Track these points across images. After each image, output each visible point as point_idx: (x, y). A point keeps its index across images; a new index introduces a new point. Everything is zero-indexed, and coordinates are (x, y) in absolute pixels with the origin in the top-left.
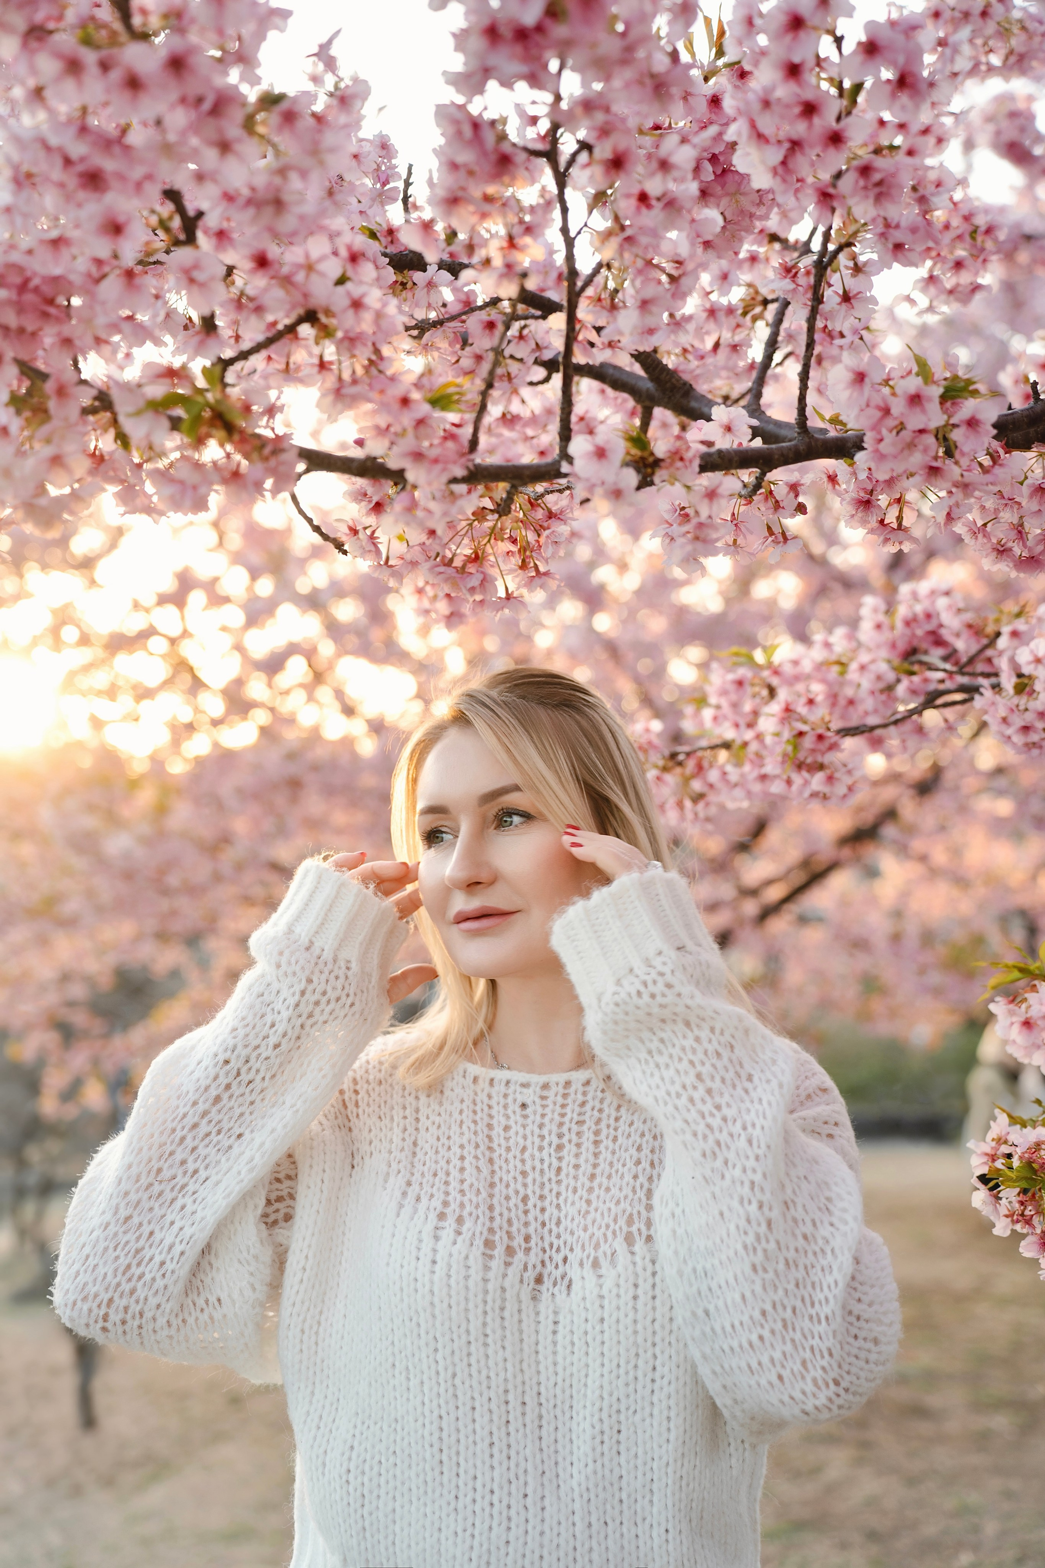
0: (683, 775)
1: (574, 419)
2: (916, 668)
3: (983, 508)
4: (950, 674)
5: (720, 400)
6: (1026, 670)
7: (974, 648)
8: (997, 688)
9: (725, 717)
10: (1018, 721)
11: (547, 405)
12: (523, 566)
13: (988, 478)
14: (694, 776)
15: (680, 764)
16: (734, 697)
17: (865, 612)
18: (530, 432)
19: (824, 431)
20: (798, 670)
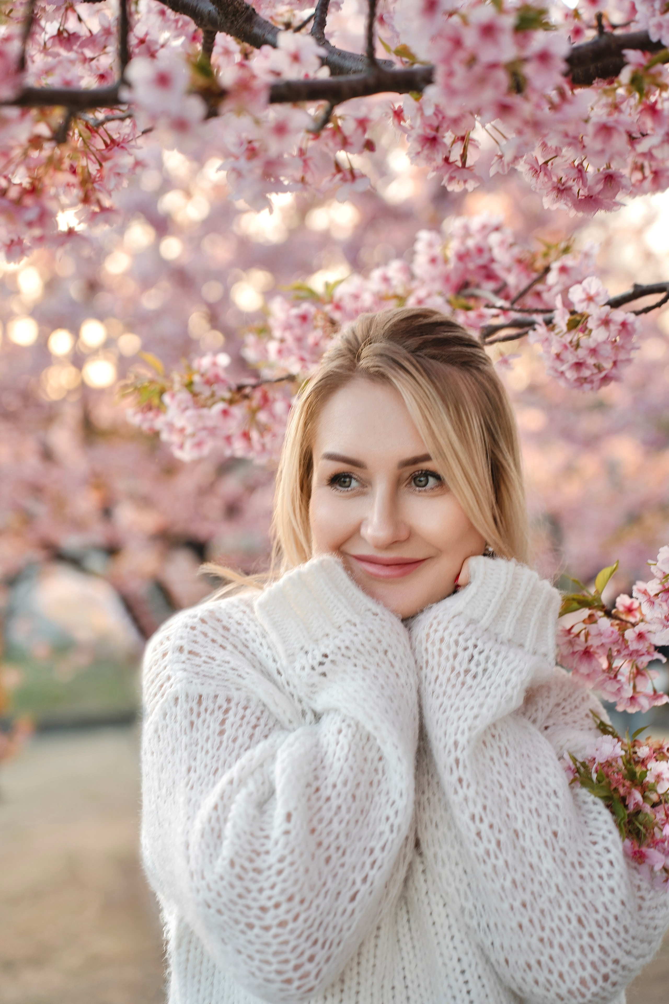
0: (250, 407)
1: (133, 41)
2: (472, 303)
3: (544, 145)
4: (504, 310)
5: (281, 27)
6: (579, 308)
7: (524, 283)
8: (549, 323)
9: (290, 352)
10: (571, 358)
11: (106, 25)
12: (86, 200)
13: (558, 116)
14: (260, 408)
15: (246, 397)
16: (298, 331)
17: (420, 246)
18: (89, 53)
19: (390, 63)
20: (359, 304)
